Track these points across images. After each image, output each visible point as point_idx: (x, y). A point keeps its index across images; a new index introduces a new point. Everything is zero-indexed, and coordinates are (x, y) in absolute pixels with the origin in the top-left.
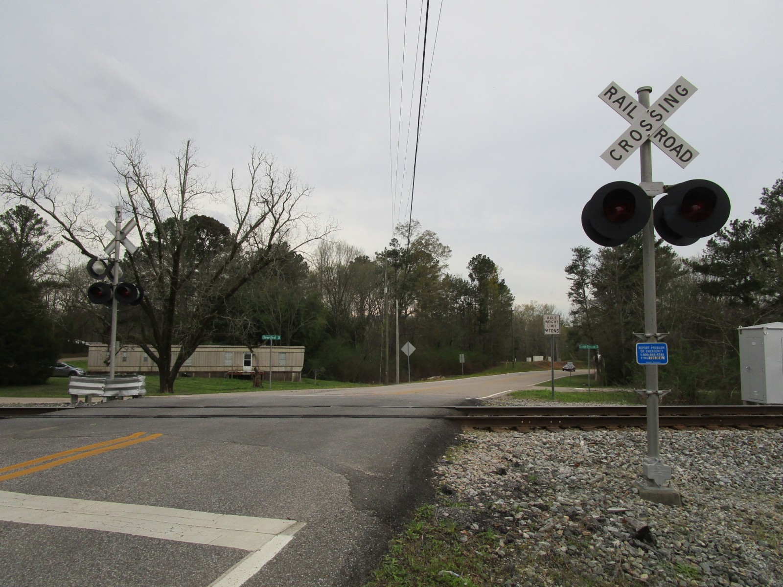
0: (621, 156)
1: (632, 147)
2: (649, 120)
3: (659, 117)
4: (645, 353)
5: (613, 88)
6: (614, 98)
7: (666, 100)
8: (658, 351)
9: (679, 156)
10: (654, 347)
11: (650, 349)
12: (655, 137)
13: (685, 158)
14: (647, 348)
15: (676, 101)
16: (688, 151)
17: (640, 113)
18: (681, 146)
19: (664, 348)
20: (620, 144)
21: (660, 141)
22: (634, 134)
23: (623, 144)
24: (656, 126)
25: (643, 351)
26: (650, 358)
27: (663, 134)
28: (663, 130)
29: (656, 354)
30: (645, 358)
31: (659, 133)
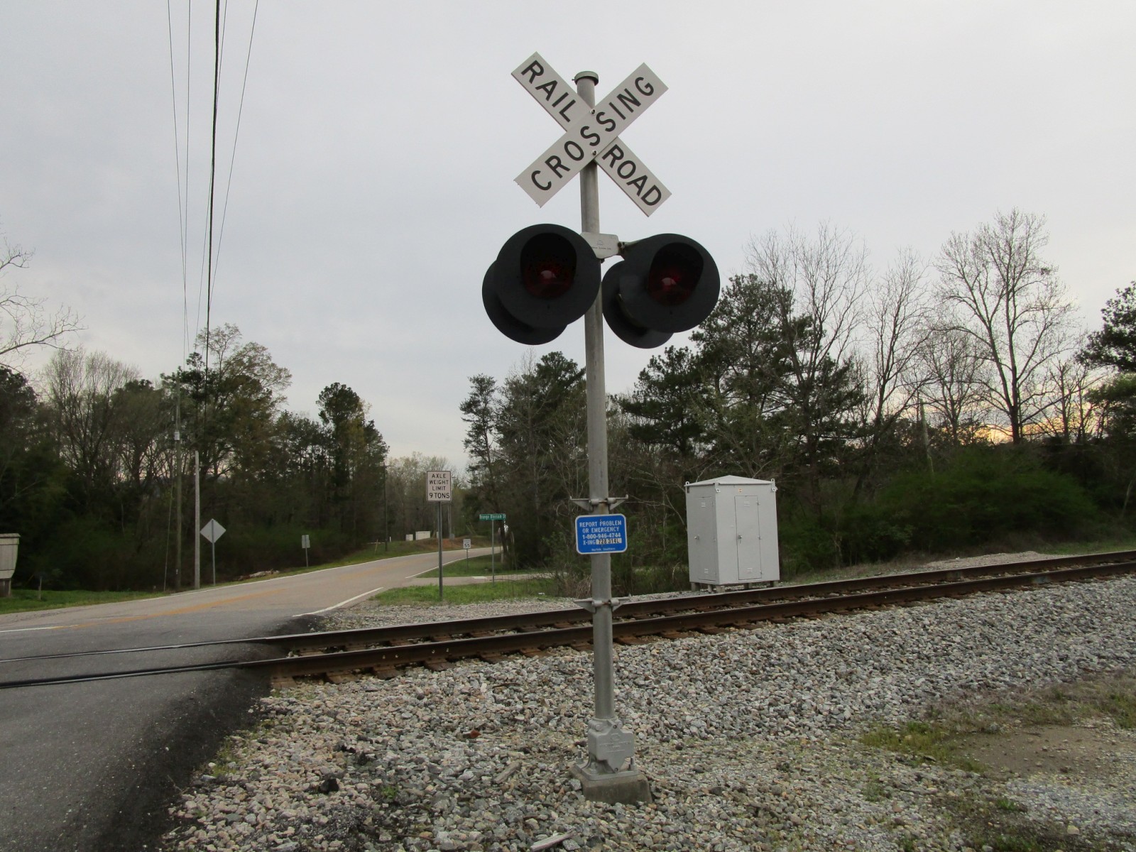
0: (550, 184)
1: (567, 169)
2: (595, 128)
3: (609, 125)
4: (590, 533)
5: (536, 63)
6: (539, 80)
7: (620, 97)
8: (612, 529)
9: (643, 193)
10: (604, 523)
11: (598, 526)
12: (604, 157)
13: (651, 198)
14: (593, 524)
15: (637, 103)
16: (655, 188)
17: (580, 115)
18: (644, 178)
19: (620, 523)
20: (548, 162)
21: (612, 165)
22: (571, 147)
23: (554, 162)
24: (606, 139)
25: (587, 530)
26: (598, 542)
27: (616, 153)
28: (616, 147)
29: (608, 534)
30: (591, 542)
31: (611, 152)
